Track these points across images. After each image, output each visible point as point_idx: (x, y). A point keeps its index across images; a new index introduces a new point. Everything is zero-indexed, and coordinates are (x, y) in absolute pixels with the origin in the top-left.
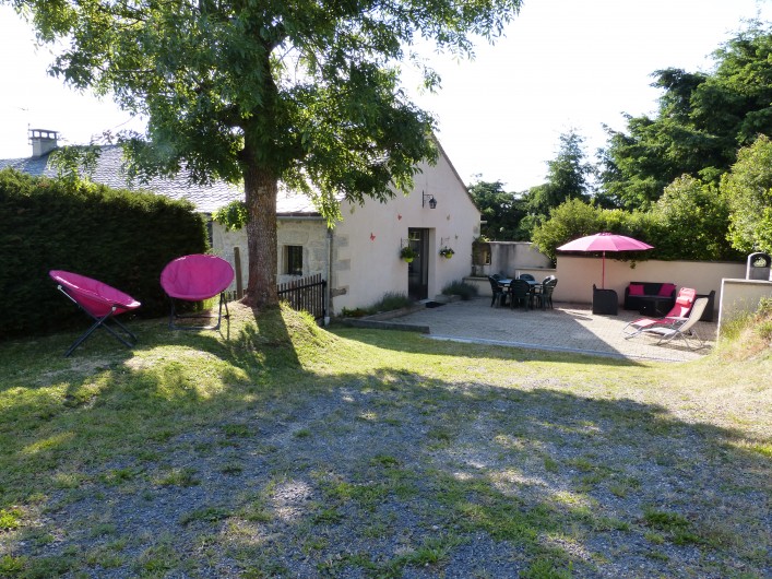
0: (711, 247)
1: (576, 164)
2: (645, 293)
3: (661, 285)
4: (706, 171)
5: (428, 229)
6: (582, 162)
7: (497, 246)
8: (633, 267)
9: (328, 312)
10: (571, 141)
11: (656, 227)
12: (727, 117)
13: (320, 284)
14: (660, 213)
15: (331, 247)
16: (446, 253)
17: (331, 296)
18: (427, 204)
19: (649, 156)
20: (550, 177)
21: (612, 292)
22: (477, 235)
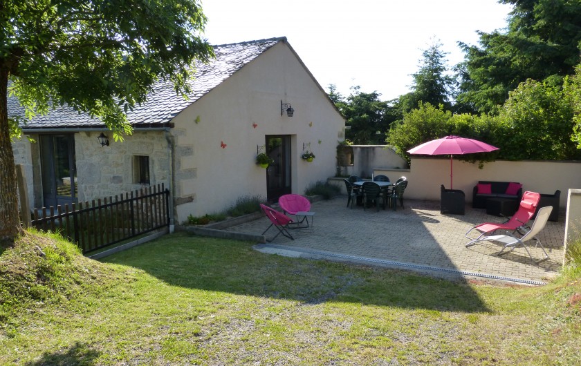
0: (555, 147)
1: (438, 76)
2: (493, 192)
3: (507, 184)
4: (551, 79)
5: (289, 137)
6: (443, 74)
7: (359, 149)
8: (481, 167)
9: (172, 220)
10: (433, 56)
11: (502, 129)
12: (569, 27)
13: (163, 193)
14: (506, 116)
15: (173, 156)
16: (307, 157)
17: (175, 204)
18: (285, 112)
19: (497, 65)
20: (415, 87)
21: (460, 192)
22: (342, 140)
